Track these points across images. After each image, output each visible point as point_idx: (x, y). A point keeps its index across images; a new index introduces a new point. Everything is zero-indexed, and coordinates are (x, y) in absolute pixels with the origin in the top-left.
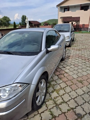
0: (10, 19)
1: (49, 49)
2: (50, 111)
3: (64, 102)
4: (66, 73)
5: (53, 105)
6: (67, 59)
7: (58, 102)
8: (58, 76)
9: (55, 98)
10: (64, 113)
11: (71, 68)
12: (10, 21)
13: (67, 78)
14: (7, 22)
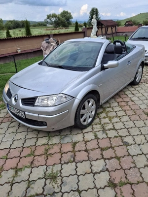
0: (71, 16)
1: (105, 65)
2: (95, 133)
3: (114, 129)
4: (132, 101)
5: (100, 129)
6: (143, 83)
7: (107, 128)
8: (118, 103)
9: (104, 124)
10: (110, 138)
11: (143, 95)
12: (72, 18)
13: (130, 107)
14: (67, 20)
